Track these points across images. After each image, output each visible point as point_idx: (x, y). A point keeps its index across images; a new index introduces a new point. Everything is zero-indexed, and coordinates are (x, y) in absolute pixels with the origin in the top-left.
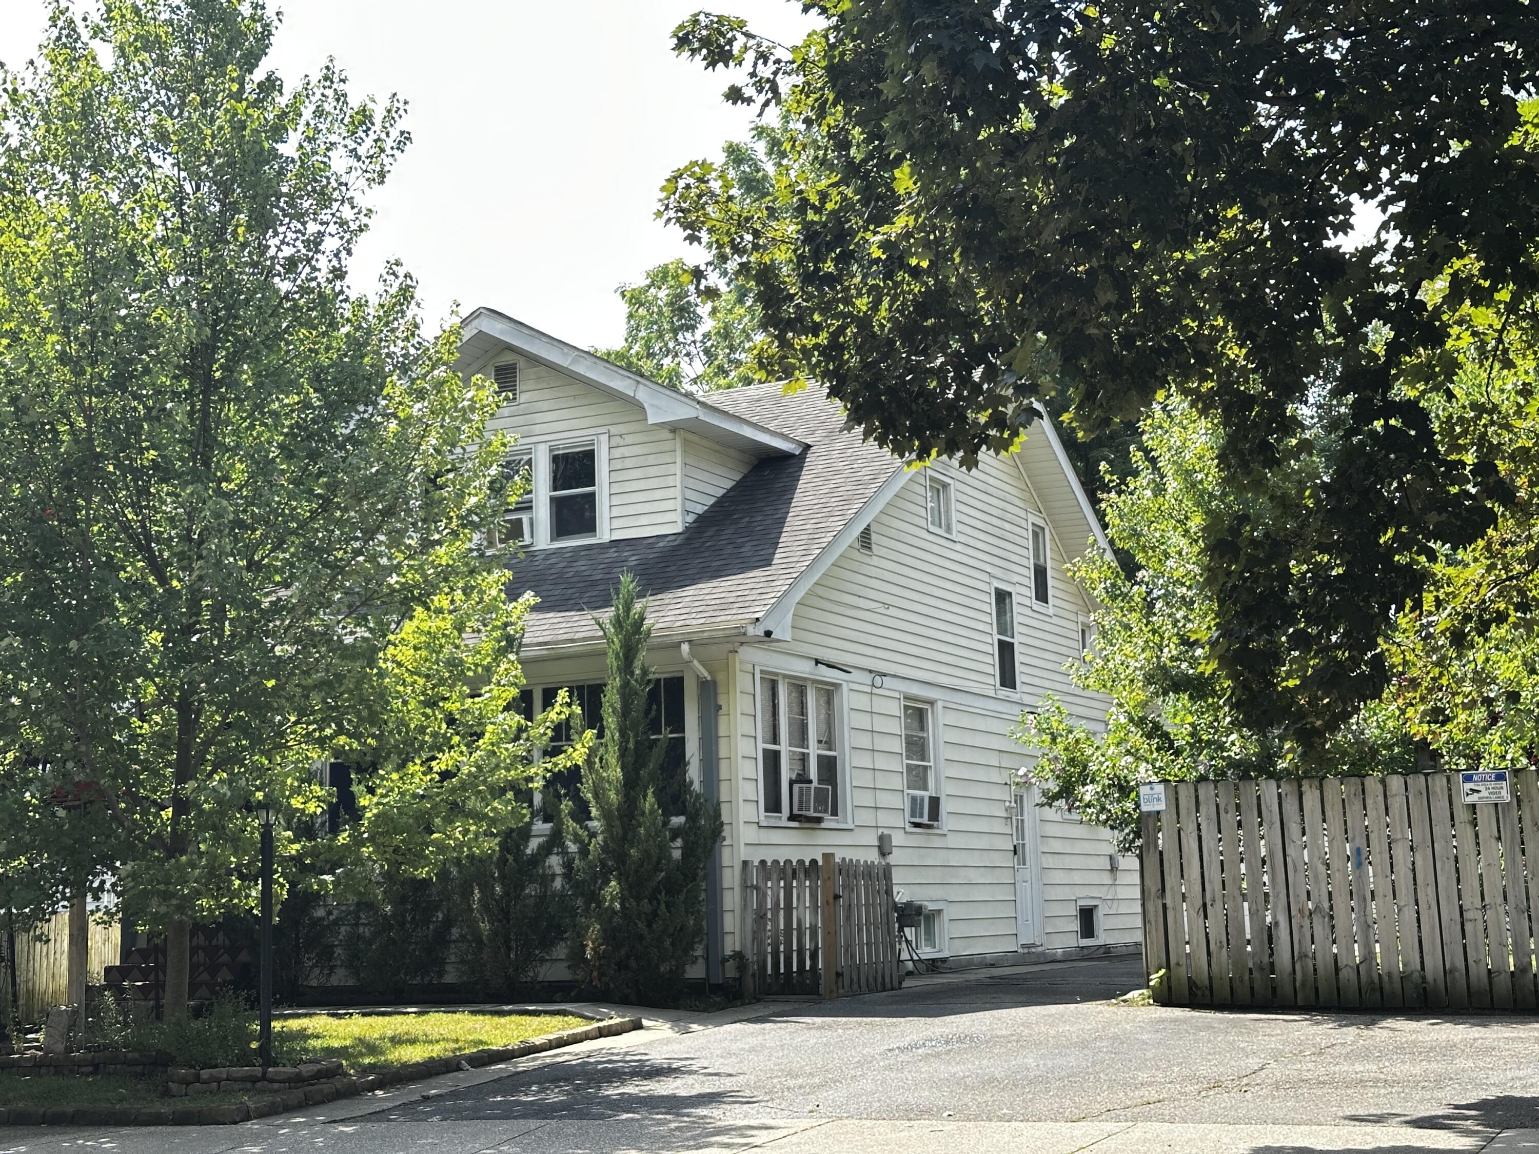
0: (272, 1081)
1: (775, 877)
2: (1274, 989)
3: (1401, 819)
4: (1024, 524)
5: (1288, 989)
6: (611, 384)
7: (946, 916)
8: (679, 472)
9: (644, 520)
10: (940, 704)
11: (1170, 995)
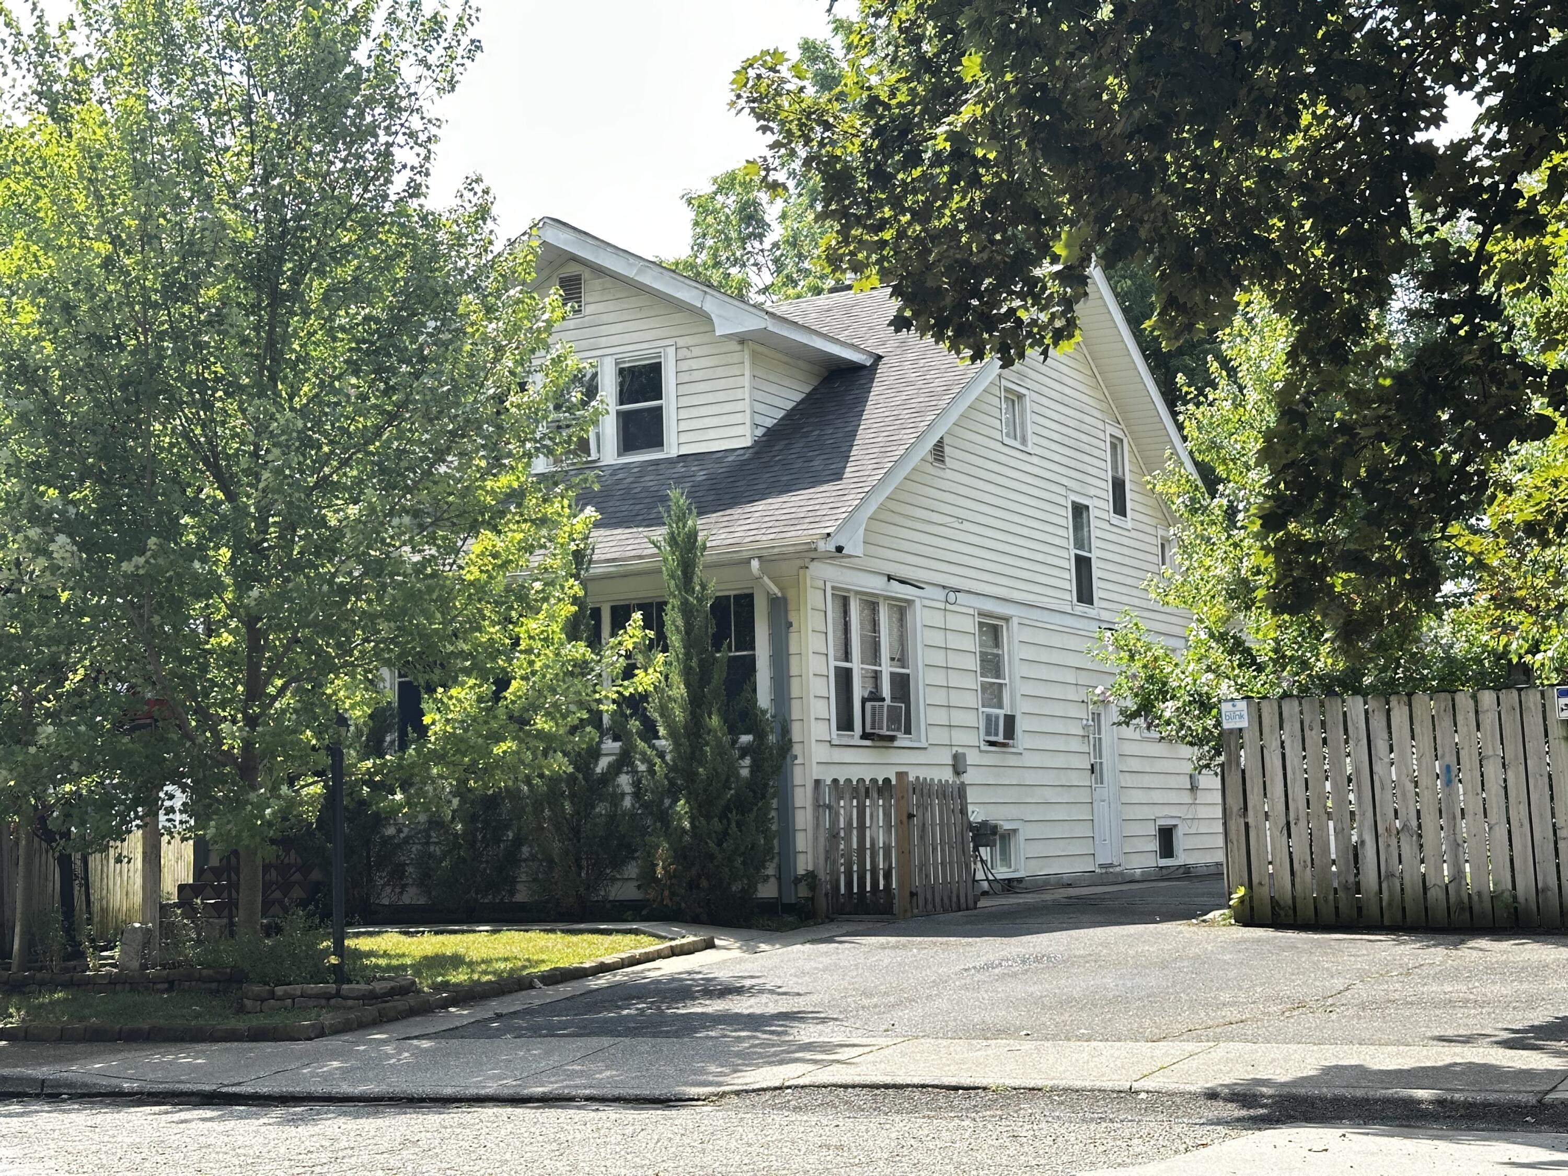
0: (346, 998)
1: (847, 796)
2: (1360, 909)
3: (1493, 735)
4: (1101, 435)
5: (1374, 909)
6: (679, 295)
7: (1022, 836)
8: (747, 385)
9: (712, 434)
10: (1015, 621)
11: (1252, 915)
